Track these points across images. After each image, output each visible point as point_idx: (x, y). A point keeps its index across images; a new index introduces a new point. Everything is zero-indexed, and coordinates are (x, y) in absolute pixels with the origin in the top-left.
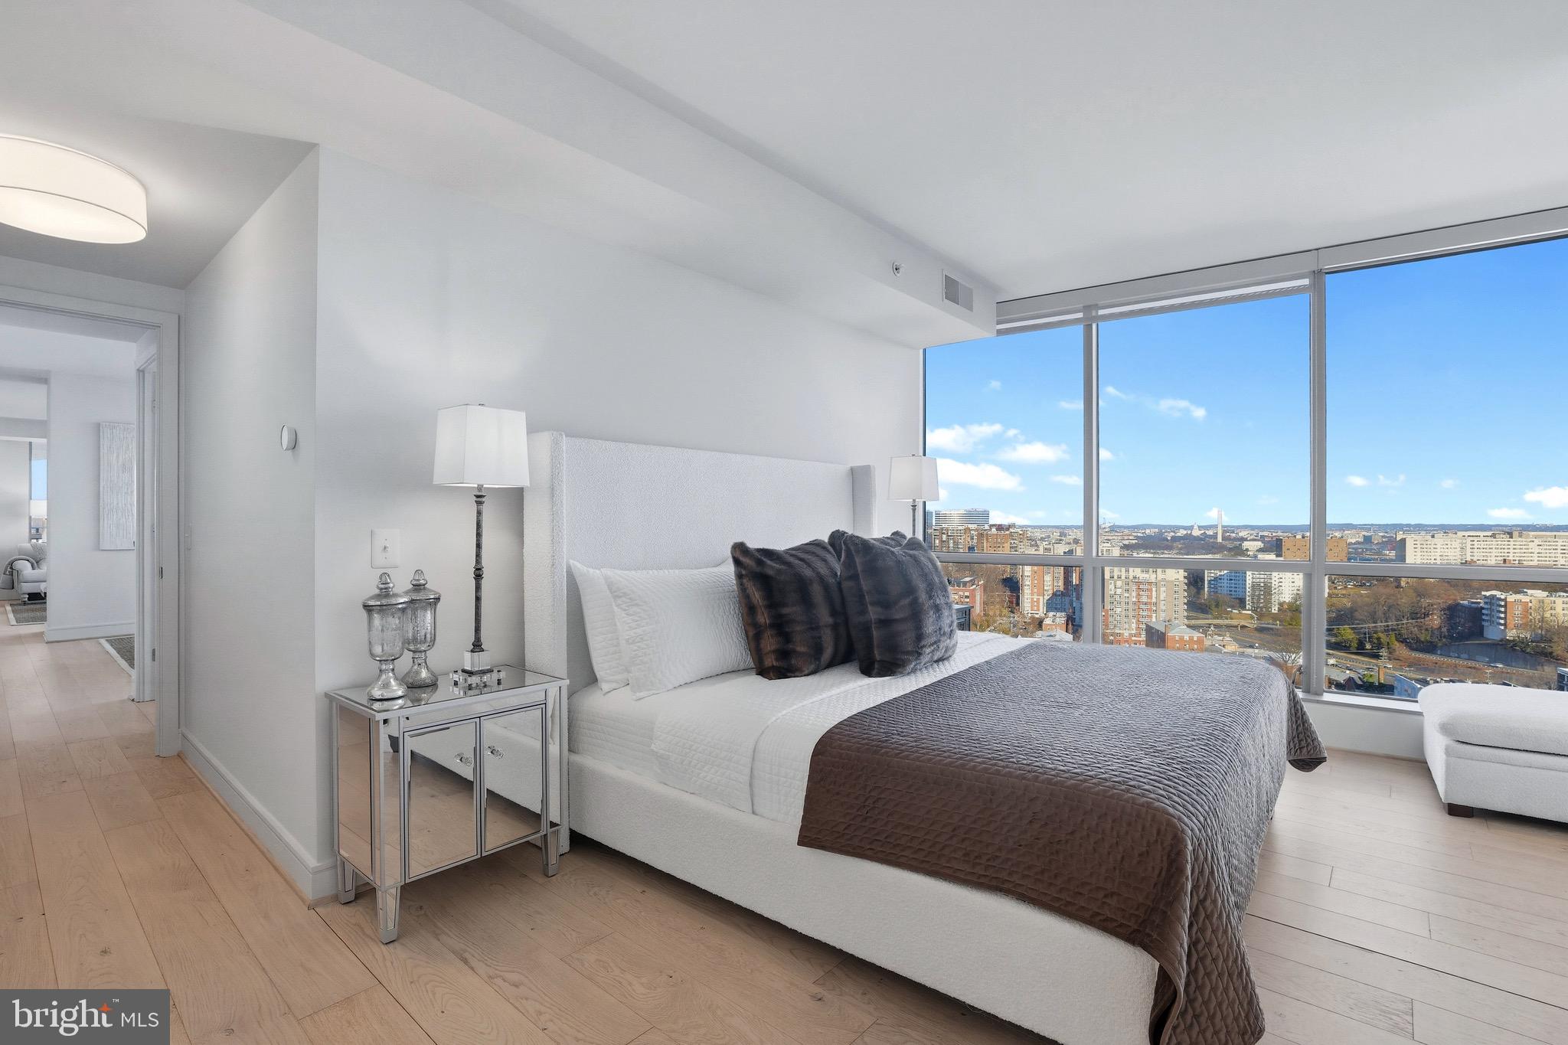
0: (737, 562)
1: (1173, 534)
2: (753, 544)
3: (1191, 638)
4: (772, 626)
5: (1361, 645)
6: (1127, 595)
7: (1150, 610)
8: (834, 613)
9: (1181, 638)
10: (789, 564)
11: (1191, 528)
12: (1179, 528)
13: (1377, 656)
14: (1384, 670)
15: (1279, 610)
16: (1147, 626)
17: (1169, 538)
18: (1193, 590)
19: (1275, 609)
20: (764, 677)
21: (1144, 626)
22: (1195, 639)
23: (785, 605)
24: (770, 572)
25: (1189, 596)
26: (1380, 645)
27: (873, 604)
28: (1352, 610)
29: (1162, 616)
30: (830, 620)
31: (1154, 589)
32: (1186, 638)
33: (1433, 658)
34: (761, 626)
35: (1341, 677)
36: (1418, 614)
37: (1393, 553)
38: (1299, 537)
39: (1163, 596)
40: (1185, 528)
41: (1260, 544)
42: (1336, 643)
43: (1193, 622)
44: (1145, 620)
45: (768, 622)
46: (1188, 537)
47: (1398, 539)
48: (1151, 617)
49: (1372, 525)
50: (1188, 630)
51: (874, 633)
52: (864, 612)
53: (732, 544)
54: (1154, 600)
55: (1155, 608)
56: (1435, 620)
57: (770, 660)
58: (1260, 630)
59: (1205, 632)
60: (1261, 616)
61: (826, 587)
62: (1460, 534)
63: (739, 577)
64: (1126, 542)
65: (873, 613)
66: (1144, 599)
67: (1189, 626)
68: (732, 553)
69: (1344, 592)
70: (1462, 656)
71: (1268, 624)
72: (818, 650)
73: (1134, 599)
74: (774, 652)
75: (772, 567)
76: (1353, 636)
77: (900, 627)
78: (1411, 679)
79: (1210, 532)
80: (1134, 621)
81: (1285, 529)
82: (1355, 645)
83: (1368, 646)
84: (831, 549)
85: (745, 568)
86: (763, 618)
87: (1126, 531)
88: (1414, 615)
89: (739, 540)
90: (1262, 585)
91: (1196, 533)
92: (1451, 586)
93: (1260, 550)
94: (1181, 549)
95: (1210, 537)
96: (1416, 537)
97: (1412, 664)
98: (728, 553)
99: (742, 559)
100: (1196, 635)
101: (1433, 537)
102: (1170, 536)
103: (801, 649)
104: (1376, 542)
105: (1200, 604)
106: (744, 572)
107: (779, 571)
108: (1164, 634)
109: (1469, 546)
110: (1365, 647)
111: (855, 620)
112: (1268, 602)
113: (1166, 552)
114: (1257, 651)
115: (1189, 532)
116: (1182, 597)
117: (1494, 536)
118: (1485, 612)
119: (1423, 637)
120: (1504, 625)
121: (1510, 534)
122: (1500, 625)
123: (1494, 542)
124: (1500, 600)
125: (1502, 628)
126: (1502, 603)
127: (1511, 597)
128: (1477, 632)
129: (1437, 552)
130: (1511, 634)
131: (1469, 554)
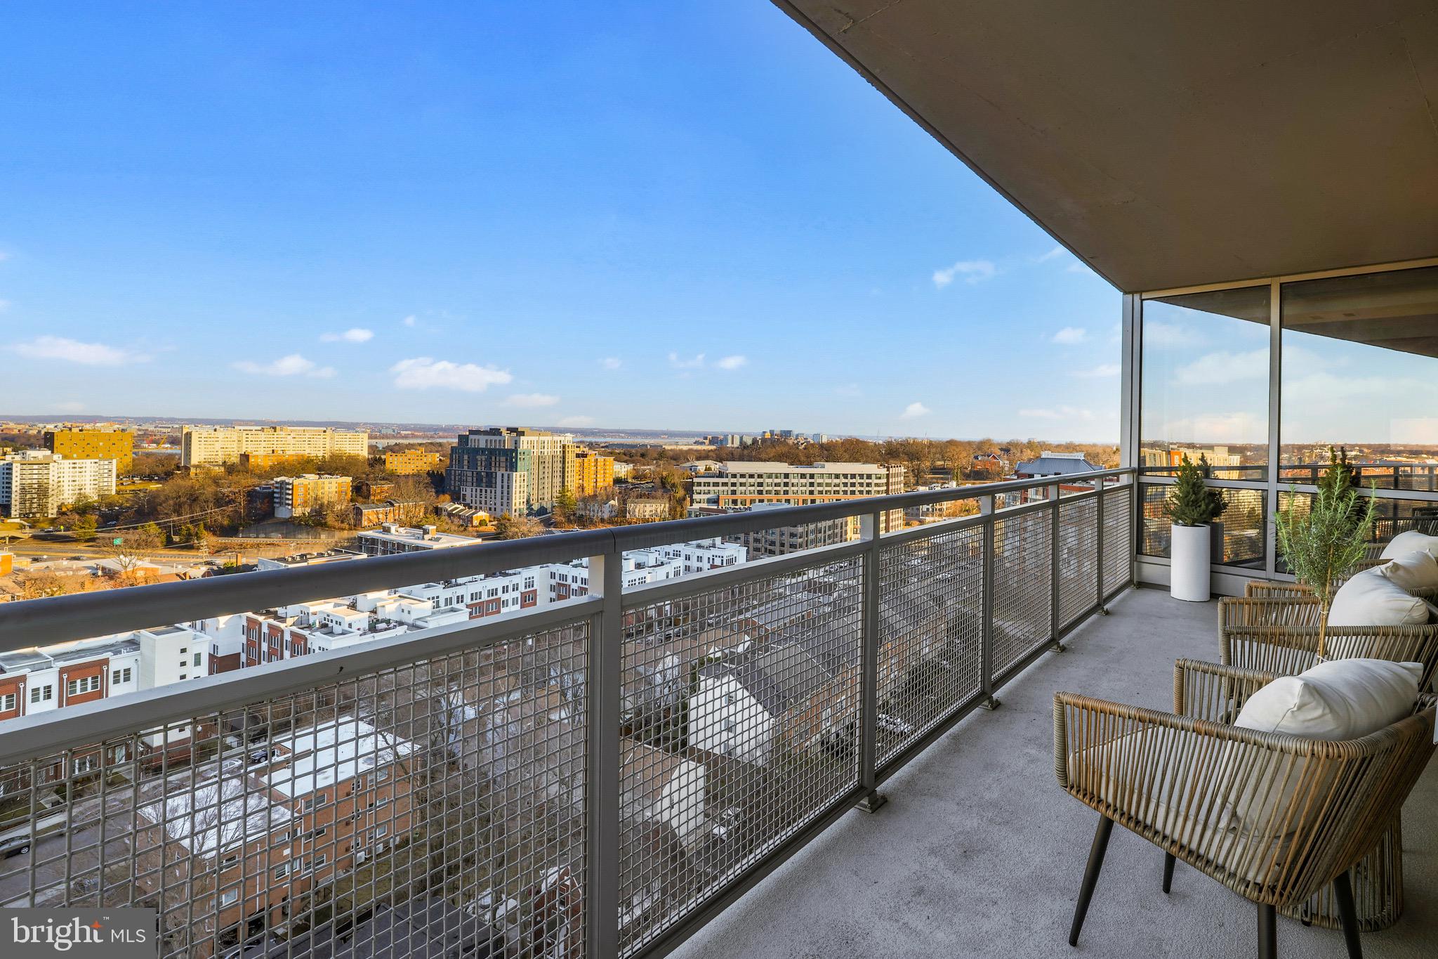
28: (150, 504)
38: (75, 430)
47: (184, 433)
56: (238, 504)
60: (35, 523)
62: (237, 428)
69: (133, 488)
76: (159, 531)
96: (201, 431)
101: (215, 430)
109: (244, 440)
117: (262, 430)
118: (276, 495)
119: (226, 522)
120: (292, 505)
121: (275, 429)
122: (289, 505)
123: (262, 436)
124: (289, 484)
125: (290, 507)
126: (290, 487)
127: (297, 481)
128: (270, 513)
129: (218, 446)
130: (298, 512)
131: (244, 446)
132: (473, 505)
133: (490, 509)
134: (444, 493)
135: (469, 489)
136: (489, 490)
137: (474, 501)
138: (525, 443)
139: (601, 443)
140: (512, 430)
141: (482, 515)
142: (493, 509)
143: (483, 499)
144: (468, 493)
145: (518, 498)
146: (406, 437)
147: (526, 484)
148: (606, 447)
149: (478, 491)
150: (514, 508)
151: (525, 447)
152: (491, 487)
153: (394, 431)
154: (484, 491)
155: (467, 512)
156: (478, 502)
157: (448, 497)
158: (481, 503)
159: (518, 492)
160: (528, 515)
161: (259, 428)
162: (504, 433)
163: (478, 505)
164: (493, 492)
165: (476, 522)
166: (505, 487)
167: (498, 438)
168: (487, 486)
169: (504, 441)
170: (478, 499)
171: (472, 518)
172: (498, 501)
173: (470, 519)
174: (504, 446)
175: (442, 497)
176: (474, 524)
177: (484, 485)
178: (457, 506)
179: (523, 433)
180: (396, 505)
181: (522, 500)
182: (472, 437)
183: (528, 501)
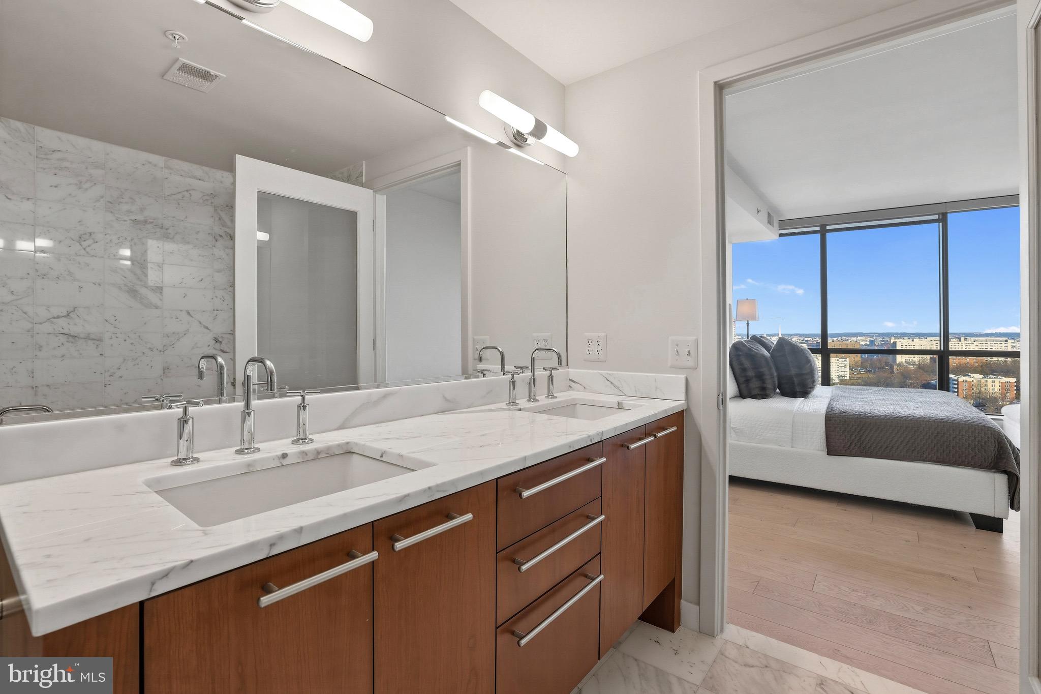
47: (892, 342)
49: (875, 333)
62: (929, 339)
69: (859, 376)
92: (925, 371)
96: (902, 341)
101: (913, 341)
104: (877, 344)
126: (956, 382)
127: (961, 378)
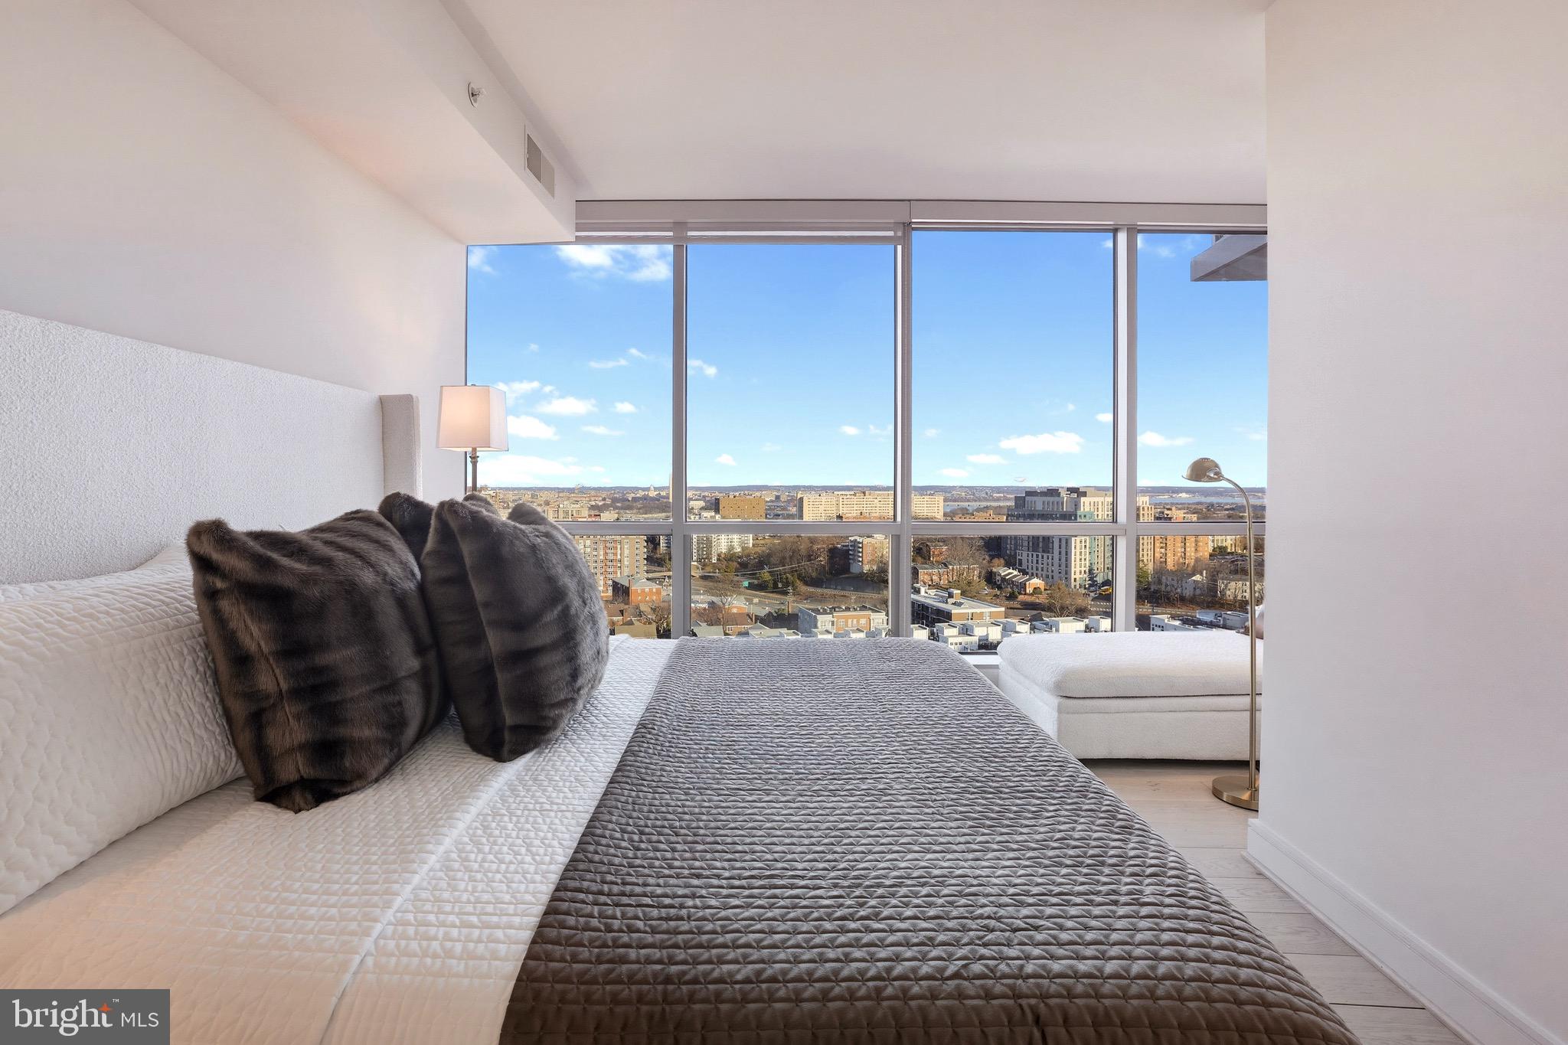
0: (202, 564)
1: (633, 495)
2: (240, 523)
3: (651, 590)
4: (296, 693)
5: (775, 586)
6: (595, 553)
7: (615, 566)
8: (420, 650)
9: (643, 591)
10: (326, 562)
11: (648, 489)
12: (637, 489)
13: (785, 593)
14: (791, 604)
15: (718, 560)
16: (614, 582)
17: (630, 499)
18: (651, 546)
19: (714, 560)
20: (279, 806)
21: (610, 582)
22: (654, 590)
23: (323, 646)
24: (287, 582)
25: (648, 552)
26: (787, 584)
27: (496, 624)
28: (769, 555)
29: (626, 572)
30: (414, 664)
31: (619, 547)
32: (647, 590)
33: (819, 590)
34: (268, 697)
35: (762, 612)
36: (810, 557)
37: (795, 509)
38: (731, 497)
39: (626, 552)
40: (644, 489)
41: (702, 504)
42: (757, 585)
43: (651, 575)
44: (611, 576)
45: (284, 686)
46: (645, 498)
47: (798, 498)
48: (616, 573)
49: (780, 486)
50: (649, 583)
51: (499, 676)
52: (477, 639)
53: (191, 524)
54: (619, 557)
55: (619, 565)
56: (823, 559)
57: (291, 768)
58: (704, 578)
59: (661, 583)
60: (704, 565)
61: (401, 601)
62: (835, 493)
63: (208, 595)
64: (593, 503)
65: (495, 641)
66: (611, 557)
67: (648, 579)
68: (189, 544)
69: (763, 542)
70: (838, 587)
71: (709, 573)
72: (395, 724)
73: (602, 557)
74: (302, 747)
75: (291, 571)
76: (770, 578)
77: (545, 660)
78: (810, 609)
79: (663, 493)
80: (602, 578)
81: (721, 489)
82: (771, 585)
83: (780, 585)
84: (388, 524)
85: (224, 576)
86: (270, 679)
87: (593, 493)
88: (809, 558)
89: (208, 515)
90: (705, 539)
91: (653, 494)
93: (703, 509)
94: (640, 509)
95: (663, 497)
96: (809, 496)
97: (808, 597)
98: (181, 542)
99: (216, 556)
100: (655, 587)
101: (818, 495)
102: (630, 497)
103: (366, 732)
104: (784, 500)
105: (656, 558)
106: (219, 584)
107: (306, 579)
108: (628, 588)
109: (841, 503)
110: (777, 586)
111: (461, 655)
112: (709, 554)
113: (627, 511)
114: (702, 597)
115: (646, 493)
116: (643, 552)
117: (855, 495)
118: (850, 552)
119: (814, 575)
120: (862, 562)
121: (864, 493)
122: (860, 561)
123: (855, 499)
124: (859, 543)
125: (860, 564)
126: (861, 545)
127: (866, 541)
128: (846, 569)
129: (822, 508)
130: (866, 568)
131: (841, 509)
132: (1030, 571)
133: (1048, 577)
134: (999, 556)
135: (1025, 554)
136: (1045, 555)
137: (1030, 567)
138: (1087, 504)
139: (1227, 504)
140: (1072, 490)
141: (1036, 582)
142: (1050, 577)
143: (1040, 566)
144: (1024, 559)
145: (1078, 566)
146: (998, 499)
147: (1088, 550)
148: (1232, 509)
149: (1035, 556)
150: (1073, 577)
151: (1087, 509)
152: (1048, 552)
153: (987, 493)
154: (1040, 556)
155: (1021, 578)
156: (1035, 569)
157: (1002, 561)
158: (1037, 569)
159: (1078, 560)
160: (1090, 586)
161: (852, 493)
162: (1063, 494)
163: (1035, 572)
164: (1050, 558)
165: (1029, 590)
166: (1063, 553)
167: (1056, 499)
168: (1044, 551)
169: (1063, 503)
170: (1035, 565)
171: (1025, 584)
172: (1056, 568)
173: (1023, 586)
174: (1063, 508)
175: (996, 561)
176: (1028, 591)
177: (1041, 550)
178: (1011, 571)
179: (1084, 494)
180: (951, 567)
181: (1083, 569)
182: (1027, 498)
183: (1091, 571)
